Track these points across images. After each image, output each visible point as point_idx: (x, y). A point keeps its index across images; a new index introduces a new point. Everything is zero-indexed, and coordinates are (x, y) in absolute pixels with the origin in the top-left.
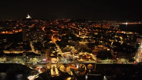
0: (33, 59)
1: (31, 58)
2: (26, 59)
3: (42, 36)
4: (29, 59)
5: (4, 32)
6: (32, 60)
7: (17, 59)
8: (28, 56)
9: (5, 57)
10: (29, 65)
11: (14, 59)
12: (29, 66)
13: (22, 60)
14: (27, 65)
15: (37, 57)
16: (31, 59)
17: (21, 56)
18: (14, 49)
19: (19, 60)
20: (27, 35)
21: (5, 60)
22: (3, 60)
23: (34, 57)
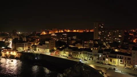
0: (111, 61)
1: (107, 57)
2: (98, 59)
3: (120, 36)
4: (104, 59)
5: (75, 31)
6: (110, 63)
7: (82, 55)
8: (102, 53)
9: (67, 51)
10: (103, 71)
11: (79, 56)
12: (103, 73)
13: (91, 59)
14: (99, 69)
15: (120, 58)
16: (107, 60)
17: (89, 53)
18: (81, 44)
19: (86, 58)
20: (100, 32)
21: (66, 55)
22: (65, 55)
23: (115, 57)
